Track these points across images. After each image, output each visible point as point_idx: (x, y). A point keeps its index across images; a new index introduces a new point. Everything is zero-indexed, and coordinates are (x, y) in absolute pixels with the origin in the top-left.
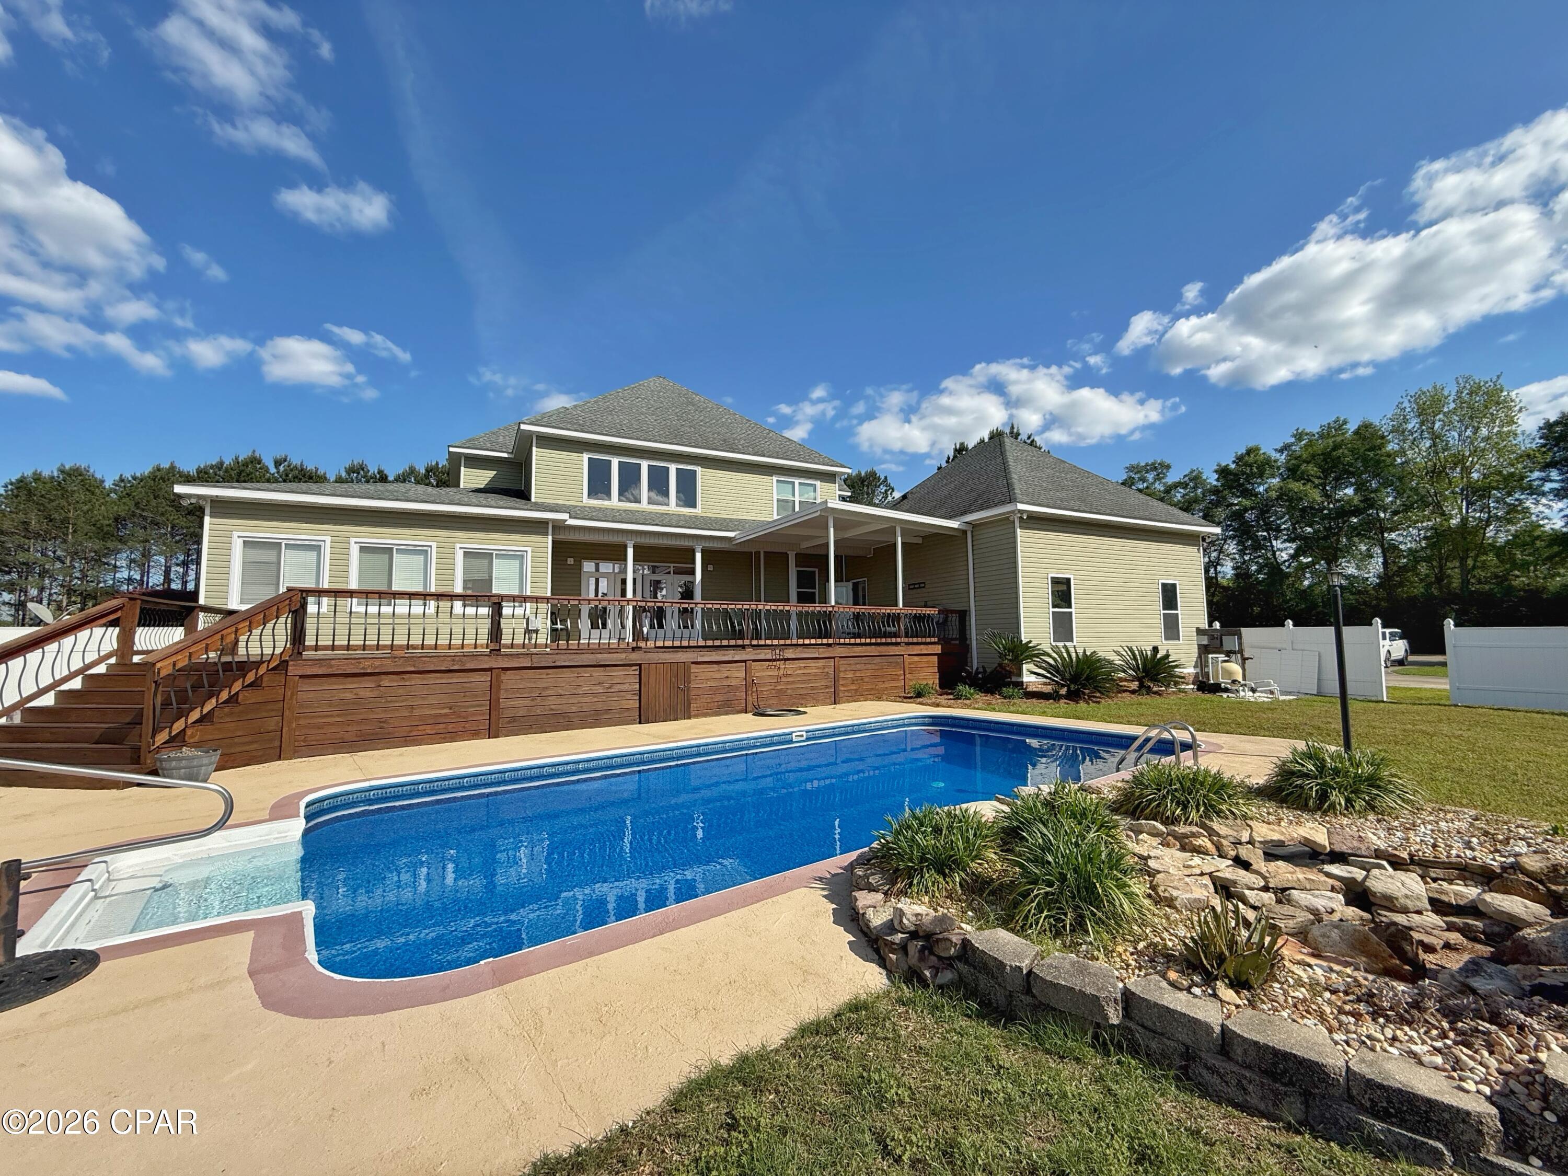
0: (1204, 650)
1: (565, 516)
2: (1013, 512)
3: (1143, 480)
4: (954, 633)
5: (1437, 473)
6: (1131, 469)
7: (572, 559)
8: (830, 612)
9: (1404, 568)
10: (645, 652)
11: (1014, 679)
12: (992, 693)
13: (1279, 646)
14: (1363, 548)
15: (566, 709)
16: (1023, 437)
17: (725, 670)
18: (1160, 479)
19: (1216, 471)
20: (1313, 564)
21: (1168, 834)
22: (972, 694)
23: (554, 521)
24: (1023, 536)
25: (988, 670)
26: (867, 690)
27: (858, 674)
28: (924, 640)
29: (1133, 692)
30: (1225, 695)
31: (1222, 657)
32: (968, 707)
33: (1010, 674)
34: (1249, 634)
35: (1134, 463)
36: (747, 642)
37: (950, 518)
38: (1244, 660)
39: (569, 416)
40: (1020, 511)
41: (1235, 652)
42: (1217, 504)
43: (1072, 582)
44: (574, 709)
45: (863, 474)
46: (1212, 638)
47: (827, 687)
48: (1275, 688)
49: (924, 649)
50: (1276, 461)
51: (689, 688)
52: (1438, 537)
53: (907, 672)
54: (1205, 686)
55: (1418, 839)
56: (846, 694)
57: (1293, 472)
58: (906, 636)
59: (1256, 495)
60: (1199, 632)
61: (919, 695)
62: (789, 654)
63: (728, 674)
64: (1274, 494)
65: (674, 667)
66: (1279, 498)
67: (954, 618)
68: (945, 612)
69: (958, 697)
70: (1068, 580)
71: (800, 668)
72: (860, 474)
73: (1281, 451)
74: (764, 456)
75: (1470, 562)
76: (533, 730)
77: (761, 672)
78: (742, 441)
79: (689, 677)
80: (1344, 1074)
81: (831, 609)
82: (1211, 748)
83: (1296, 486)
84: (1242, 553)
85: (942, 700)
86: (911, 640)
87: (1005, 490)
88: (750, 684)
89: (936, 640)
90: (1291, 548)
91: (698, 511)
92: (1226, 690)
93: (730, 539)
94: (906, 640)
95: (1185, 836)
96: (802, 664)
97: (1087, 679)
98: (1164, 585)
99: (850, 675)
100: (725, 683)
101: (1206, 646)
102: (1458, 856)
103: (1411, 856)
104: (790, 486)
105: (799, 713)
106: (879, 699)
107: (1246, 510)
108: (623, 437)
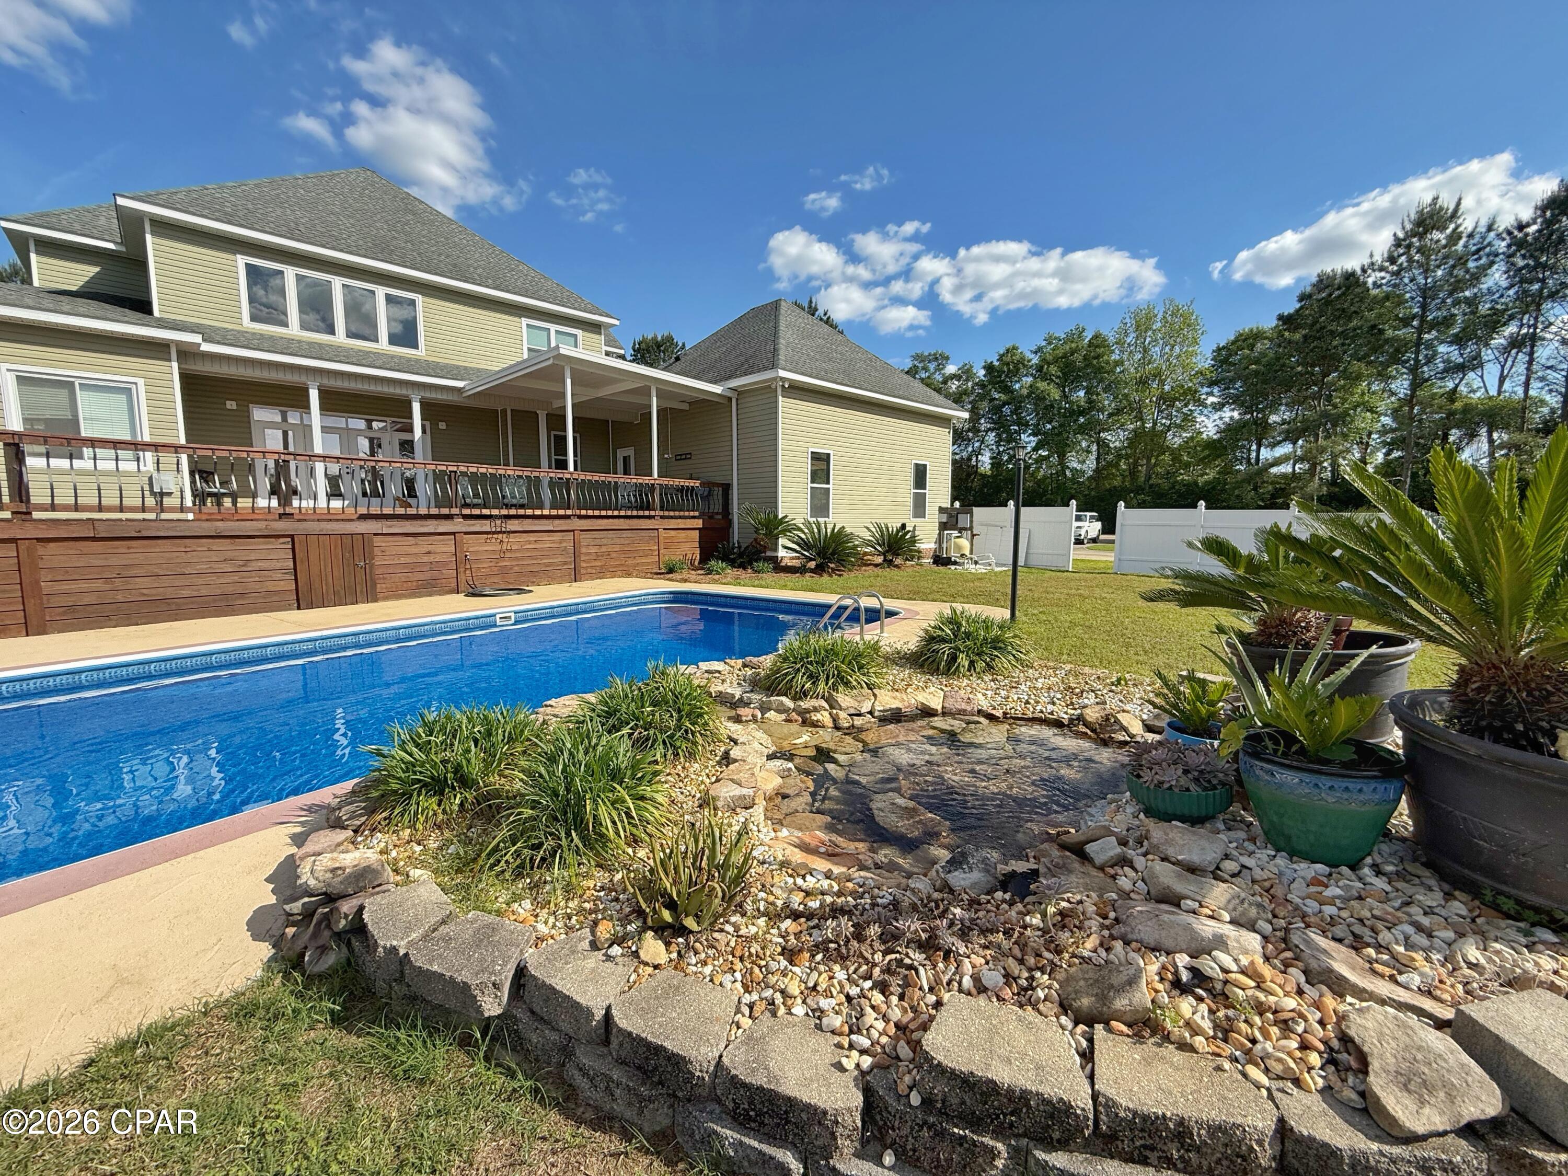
0: (943, 526)
1: (197, 338)
2: (775, 379)
3: (925, 369)
4: (717, 507)
5: (1143, 383)
6: (917, 357)
7: (234, 403)
8: (568, 479)
9: (1110, 464)
10: (299, 520)
11: (769, 554)
12: (745, 568)
13: (1002, 524)
14: (1084, 444)
15: (170, 593)
16: (820, 312)
17: (425, 544)
18: (940, 370)
19: (984, 367)
20: (1048, 457)
21: (794, 710)
22: (723, 569)
23: (178, 343)
24: (785, 405)
25: (744, 546)
26: (616, 566)
27: (604, 549)
28: (682, 513)
29: (876, 565)
30: (953, 567)
31: (955, 533)
32: (715, 582)
33: (765, 548)
34: (980, 513)
35: (919, 352)
36: (455, 511)
37: (715, 382)
38: (973, 536)
39: (207, 199)
40: (782, 379)
41: (965, 529)
42: (982, 397)
43: (832, 457)
44: (186, 593)
45: (659, 338)
46: (950, 516)
47: (565, 563)
48: (993, 560)
49: (681, 523)
50: (1029, 361)
51: (372, 566)
52: (1137, 437)
53: (662, 546)
54: (940, 560)
55: (1015, 698)
56: (589, 570)
57: (1041, 372)
58: (662, 509)
59: (1012, 392)
60: (941, 510)
61: (671, 571)
62: (513, 525)
63: (431, 548)
64: (1025, 392)
65: (347, 540)
66: (1029, 396)
67: (718, 492)
68: (709, 485)
69: (710, 572)
70: (828, 455)
71: (530, 542)
72: (656, 337)
73: (1036, 353)
74: (508, 291)
75: (1153, 461)
76: (114, 623)
77: (473, 545)
78: (480, 271)
79: (371, 552)
80: (712, 1068)
81: (568, 476)
82: (908, 616)
83: (1042, 385)
84: (998, 444)
85: (693, 575)
86: (666, 513)
87: (770, 355)
88: (461, 561)
89: (697, 514)
90: (1034, 440)
91: (420, 353)
92: (955, 563)
93: (459, 390)
94: (661, 513)
95: (808, 711)
96: (532, 537)
97: (833, 554)
98: (917, 465)
99: (593, 550)
100: (426, 559)
101: (945, 524)
102: (1042, 712)
103: (1005, 714)
104: (545, 333)
105: (521, 591)
106: (629, 575)
107: (1004, 405)
108: (298, 240)
